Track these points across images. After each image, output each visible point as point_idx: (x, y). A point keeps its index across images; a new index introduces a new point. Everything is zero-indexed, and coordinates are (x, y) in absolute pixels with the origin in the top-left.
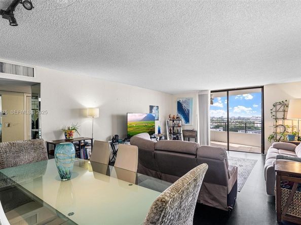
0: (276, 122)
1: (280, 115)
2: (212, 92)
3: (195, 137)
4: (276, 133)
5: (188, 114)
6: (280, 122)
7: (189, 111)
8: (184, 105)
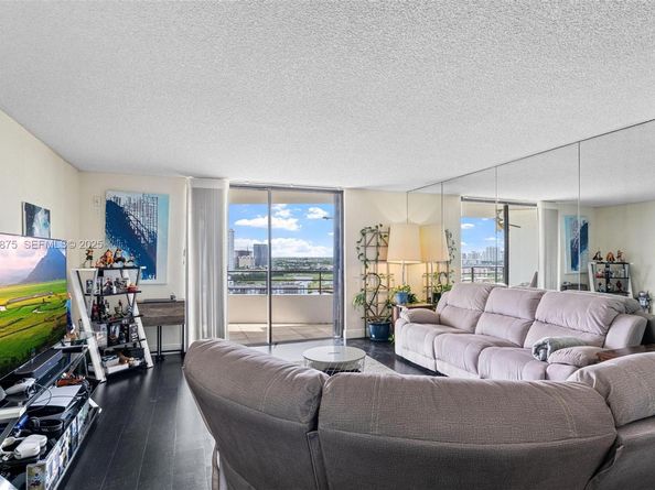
0: (367, 267)
1: (371, 254)
2: (231, 186)
3: (181, 321)
4: (364, 290)
5: (153, 247)
6: (371, 269)
7: (153, 237)
8: (135, 217)
